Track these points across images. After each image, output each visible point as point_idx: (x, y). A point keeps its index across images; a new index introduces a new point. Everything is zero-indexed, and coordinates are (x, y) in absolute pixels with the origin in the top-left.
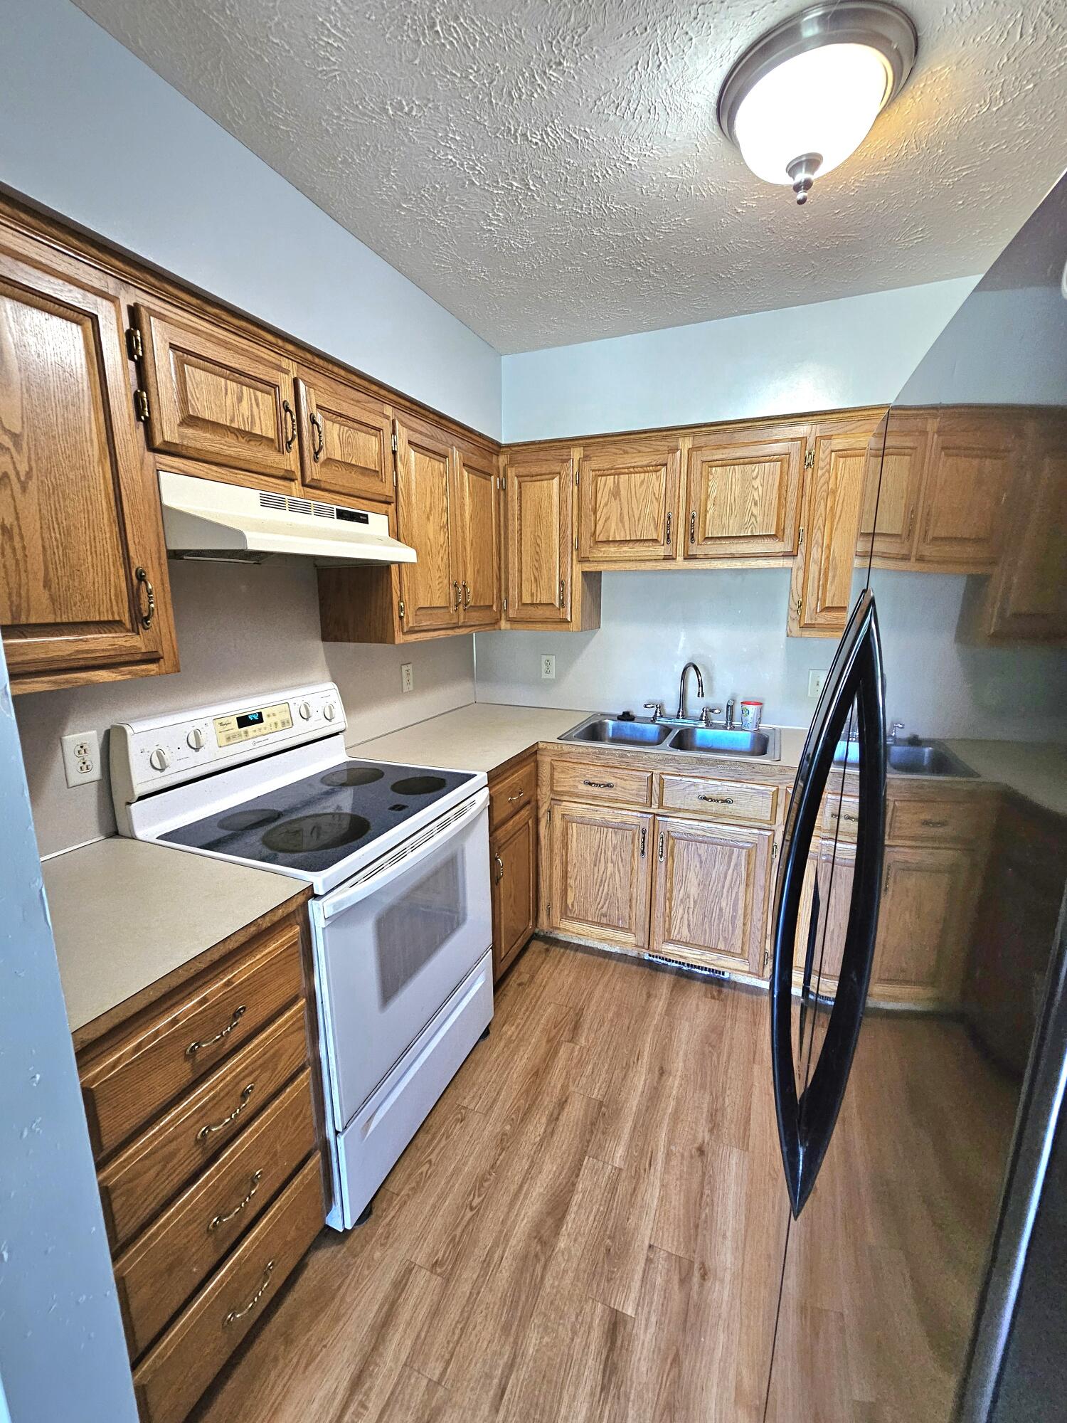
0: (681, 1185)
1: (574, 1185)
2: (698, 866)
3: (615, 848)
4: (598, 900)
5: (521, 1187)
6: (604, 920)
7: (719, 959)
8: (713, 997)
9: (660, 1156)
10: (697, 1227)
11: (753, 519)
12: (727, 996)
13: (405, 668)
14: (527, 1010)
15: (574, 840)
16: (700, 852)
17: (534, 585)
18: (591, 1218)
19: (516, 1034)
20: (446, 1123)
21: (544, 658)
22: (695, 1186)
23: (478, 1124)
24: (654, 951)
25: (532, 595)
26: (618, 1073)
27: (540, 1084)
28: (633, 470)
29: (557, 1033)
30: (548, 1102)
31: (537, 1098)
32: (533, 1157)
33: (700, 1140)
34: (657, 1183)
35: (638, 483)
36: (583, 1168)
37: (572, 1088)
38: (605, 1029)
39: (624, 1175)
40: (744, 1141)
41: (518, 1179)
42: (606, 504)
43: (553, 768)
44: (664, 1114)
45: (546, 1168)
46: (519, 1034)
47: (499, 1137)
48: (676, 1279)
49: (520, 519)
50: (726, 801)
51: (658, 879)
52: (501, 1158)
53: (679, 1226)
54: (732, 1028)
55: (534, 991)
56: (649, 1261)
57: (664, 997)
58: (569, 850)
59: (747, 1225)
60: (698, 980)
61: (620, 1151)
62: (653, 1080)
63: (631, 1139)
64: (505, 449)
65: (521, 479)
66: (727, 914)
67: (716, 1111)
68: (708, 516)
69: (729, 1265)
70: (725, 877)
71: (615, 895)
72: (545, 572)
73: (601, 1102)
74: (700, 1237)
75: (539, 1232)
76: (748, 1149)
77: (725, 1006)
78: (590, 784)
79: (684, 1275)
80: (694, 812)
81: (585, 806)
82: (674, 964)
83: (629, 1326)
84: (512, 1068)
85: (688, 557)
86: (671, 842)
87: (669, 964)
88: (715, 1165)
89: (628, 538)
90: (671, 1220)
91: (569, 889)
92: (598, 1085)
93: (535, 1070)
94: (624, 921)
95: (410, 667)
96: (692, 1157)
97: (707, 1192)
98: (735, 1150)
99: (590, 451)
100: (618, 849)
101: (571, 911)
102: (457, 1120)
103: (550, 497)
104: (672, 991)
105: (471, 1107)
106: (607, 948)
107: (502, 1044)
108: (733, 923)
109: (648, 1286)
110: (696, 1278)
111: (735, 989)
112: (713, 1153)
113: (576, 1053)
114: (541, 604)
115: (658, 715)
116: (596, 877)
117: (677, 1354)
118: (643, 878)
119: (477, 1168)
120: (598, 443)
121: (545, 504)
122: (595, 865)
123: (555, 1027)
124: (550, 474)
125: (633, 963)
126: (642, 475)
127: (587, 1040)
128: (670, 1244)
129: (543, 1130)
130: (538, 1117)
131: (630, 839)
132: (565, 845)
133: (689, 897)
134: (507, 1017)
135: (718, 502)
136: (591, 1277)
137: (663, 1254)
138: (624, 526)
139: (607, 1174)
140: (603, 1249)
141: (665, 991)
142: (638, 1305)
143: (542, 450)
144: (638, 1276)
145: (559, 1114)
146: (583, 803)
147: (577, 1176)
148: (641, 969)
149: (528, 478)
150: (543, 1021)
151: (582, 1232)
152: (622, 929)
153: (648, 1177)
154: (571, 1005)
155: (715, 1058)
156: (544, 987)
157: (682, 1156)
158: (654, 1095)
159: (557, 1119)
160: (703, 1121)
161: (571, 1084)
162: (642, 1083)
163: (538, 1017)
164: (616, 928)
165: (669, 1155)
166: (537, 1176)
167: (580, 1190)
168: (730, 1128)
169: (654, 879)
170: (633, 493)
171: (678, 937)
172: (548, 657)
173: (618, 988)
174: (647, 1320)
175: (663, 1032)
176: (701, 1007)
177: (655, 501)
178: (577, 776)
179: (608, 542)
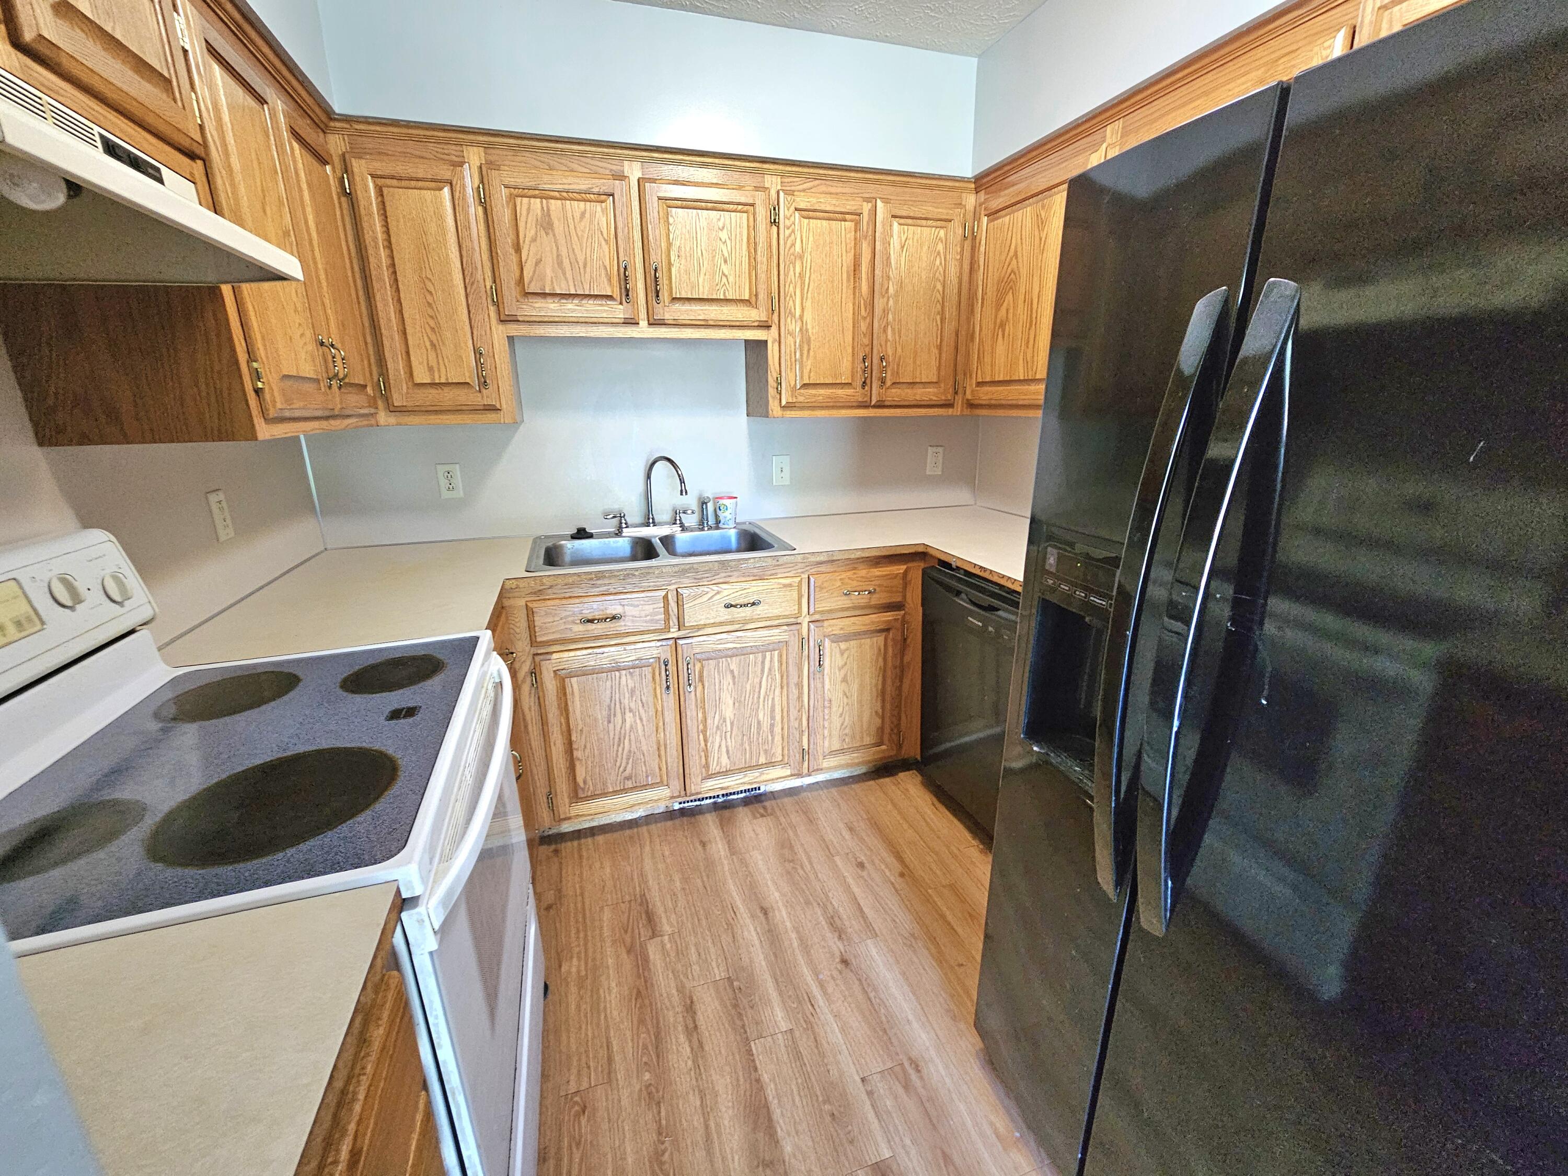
0: (850, 1004)
1: (758, 1081)
2: (731, 683)
3: (632, 692)
4: (618, 764)
5: (707, 1127)
6: (629, 784)
7: (762, 774)
8: (762, 816)
9: (816, 991)
10: (885, 1031)
11: (724, 280)
12: (773, 809)
13: (213, 498)
14: (578, 931)
15: (577, 698)
16: (732, 668)
17: (432, 355)
18: (797, 1099)
19: (583, 968)
20: (564, 1129)
21: (441, 469)
22: (860, 997)
23: (607, 1099)
24: (692, 795)
25: (431, 369)
26: (726, 939)
27: (651, 1004)
28: (566, 195)
29: (633, 937)
30: (673, 1017)
31: (658, 1023)
32: (698, 1086)
33: (838, 954)
34: (830, 1018)
35: (577, 215)
36: (755, 1056)
37: (689, 985)
38: (682, 903)
39: (797, 1034)
40: (870, 930)
41: (698, 1121)
42: (534, 240)
43: (530, 613)
44: (794, 951)
45: (720, 1088)
46: (586, 964)
47: (644, 1093)
48: (901, 1091)
49: (389, 246)
50: (753, 604)
51: (688, 713)
52: (663, 1114)
53: (872, 1042)
54: (796, 835)
55: (572, 905)
56: (870, 1094)
57: (718, 839)
58: (571, 715)
59: (917, 999)
60: (738, 806)
61: (779, 1014)
62: (761, 924)
63: (781, 993)
64: (338, 124)
65: (380, 182)
66: (765, 726)
67: (832, 917)
68: (673, 270)
69: (928, 1044)
70: (760, 687)
71: (639, 749)
72: (448, 335)
73: (729, 978)
74: (893, 1040)
75: (758, 1157)
76: (877, 935)
77: (777, 818)
78: (591, 621)
79: (904, 1083)
80: (721, 624)
81: (585, 652)
82: (709, 801)
83: (894, 1167)
84: (605, 1008)
85: (654, 323)
86: (698, 666)
87: (702, 803)
88: (863, 966)
89: (573, 292)
90: (862, 1041)
91: (577, 763)
92: (714, 964)
93: (635, 991)
94: (653, 775)
95: (221, 496)
96: (840, 973)
97: (872, 995)
98: (869, 941)
99: (495, 155)
100: (638, 693)
101: (583, 789)
102: (577, 1115)
103: (441, 218)
104: (722, 828)
105: (585, 1085)
106: (629, 816)
107: (573, 989)
108: (772, 732)
109: (885, 1117)
110: (914, 1076)
111: (775, 798)
112: (855, 957)
113: (668, 946)
114: (448, 384)
115: (624, 525)
116: (612, 737)
117: (943, 1152)
118: (671, 717)
119: (641, 1149)
120: (508, 145)
121: (432, 228)
122: (609, 722)
123: (626, 932)
124: (432, 180)
125: (666, 820)
126: (582, 204)
127: (671, 925)
128: (876, 1064)
129: (688, 1050)
130: (674, 1040)
131: (650, 676)
132: (565, 709)
133: (725, 721)
134: (558, 954)
135: (682, 254)
136: (835, 1154)
137: (877, 1077)
138: (564, 274)
139: (782, 1045)
140: (828, 1119)
141: (715, 831)
142: (889, 1141)
143: (410, 138)
144: (871, 1115)
145: (694, 1021)
146: (582, 649)
147: (756, 1069)
148: (677, 822)
149: (394, 182)
150: (606, 932)
151: (798, 1120)
152: (653, 786)
153: (819, 1018)
154: (627, 898)
155: (801, 872)
156: (582, 894)
157: (833, 978)
158: (773, 936)
159: (696, 1027)
160: (829, 935)
161: (684, 980)
162: (754, 933)
163: (598, 932)
164: (645, 787)
165: (822, 985)
166: (716, 1102)
167: (767, 1080)
168: (853, 925)
169: (683, 715)
170: (572, 227)
171: (718, 769)
172: (448, 468)
173: (667, 853)
174: (904, 1147)
175: (740, 874)
176: (759, 830)
177: (603, 243)
178: (569, 616)
179: (544, 295)
